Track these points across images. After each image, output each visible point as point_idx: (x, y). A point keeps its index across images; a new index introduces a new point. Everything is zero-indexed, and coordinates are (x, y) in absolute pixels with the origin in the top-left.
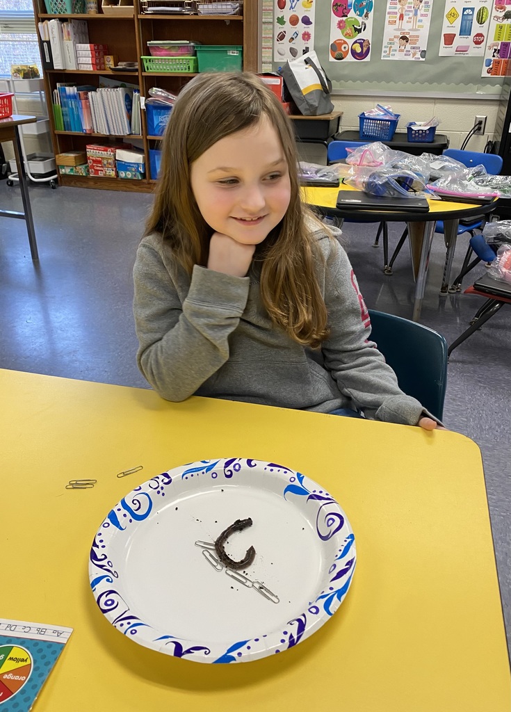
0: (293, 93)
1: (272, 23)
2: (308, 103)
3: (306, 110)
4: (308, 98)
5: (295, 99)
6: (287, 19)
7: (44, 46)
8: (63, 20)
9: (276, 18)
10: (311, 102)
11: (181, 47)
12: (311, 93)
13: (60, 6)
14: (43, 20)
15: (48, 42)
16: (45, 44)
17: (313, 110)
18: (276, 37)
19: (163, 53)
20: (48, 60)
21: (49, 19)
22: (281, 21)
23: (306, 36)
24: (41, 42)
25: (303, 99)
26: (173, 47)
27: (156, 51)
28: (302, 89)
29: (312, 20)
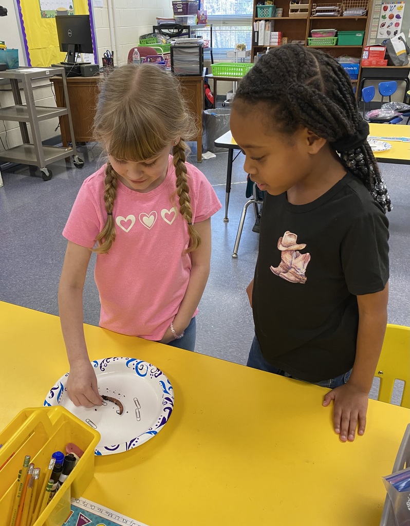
0: (391, 54)
1: (379, 18)
2: (399, 59)
3: (398, 63)
4: (399, 57)
5: (391, 58)
6: (387, 16)
7: (255, 34)
8: (266, 21)
9: (381, 15)
10: (401, 59)
11: (329, 32)
12: (401, 55)
13: (265, 13)
14: (256, 21)
15: (258, 32)
16: (256, 33)
17: (401, 63)
18: (380, 25)
19: (319, 35)
20: (256, 41)
21: (260, 20)
22: (384, 17)
23: (397, 25)
24: (254, 32)
25: (397, 58)
26: (325, 32)
27: (315, 35)
28: (397, 52)
29: (402, 16)
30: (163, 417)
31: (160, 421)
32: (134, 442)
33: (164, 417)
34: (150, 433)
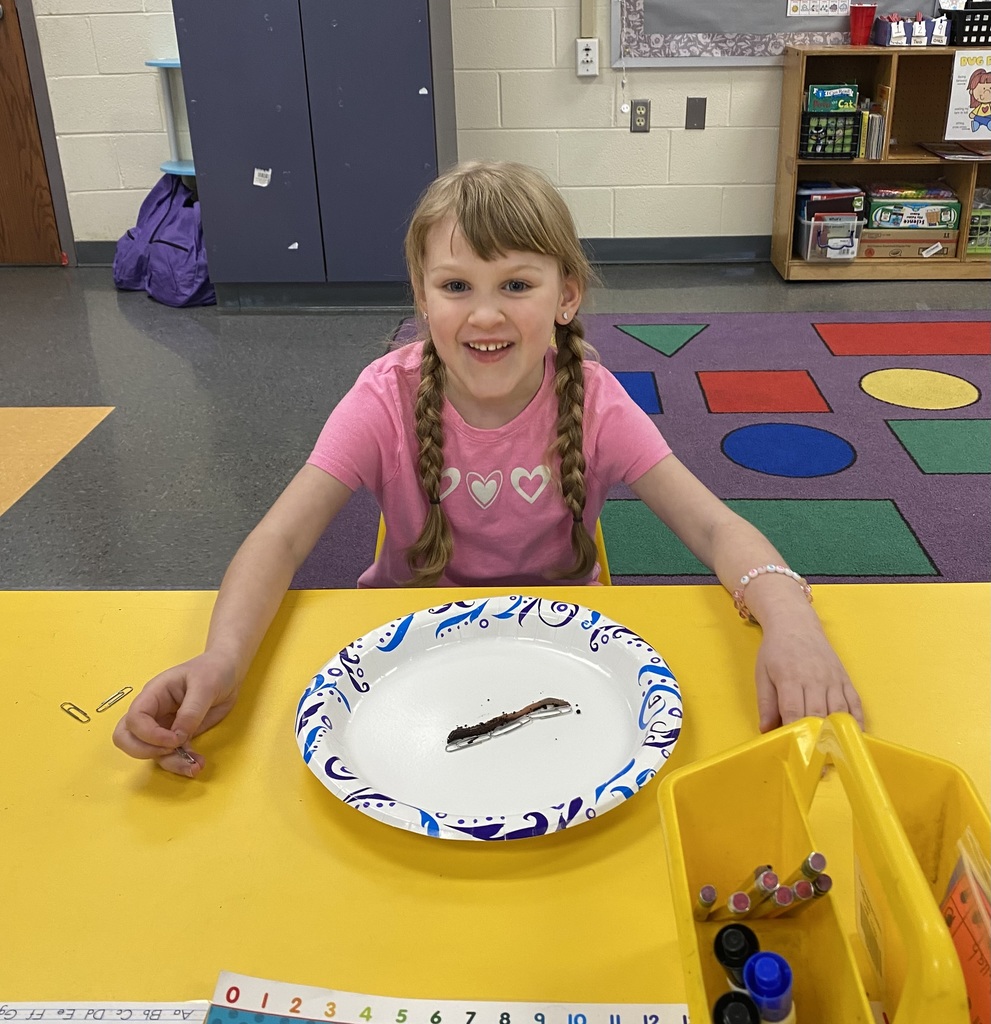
30: (500, 822)
31: (484, 823)
32: (374, 802)
33: (501, 825)
34: (425, 817)
